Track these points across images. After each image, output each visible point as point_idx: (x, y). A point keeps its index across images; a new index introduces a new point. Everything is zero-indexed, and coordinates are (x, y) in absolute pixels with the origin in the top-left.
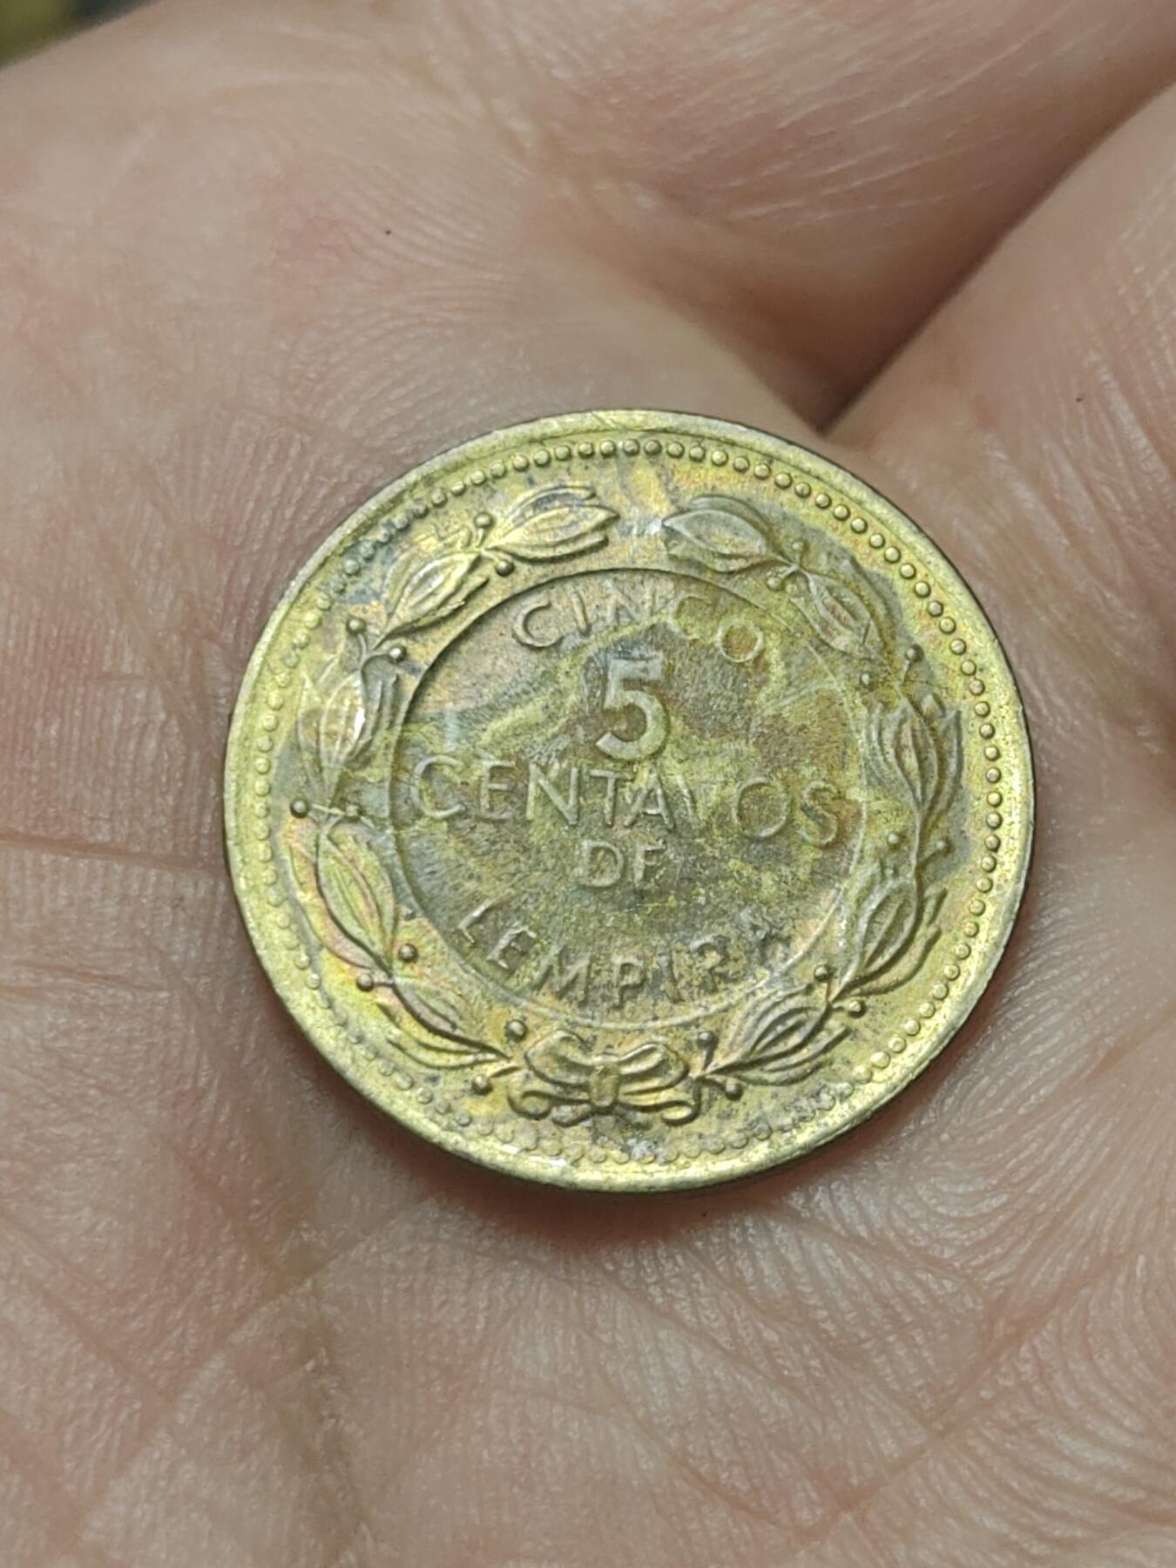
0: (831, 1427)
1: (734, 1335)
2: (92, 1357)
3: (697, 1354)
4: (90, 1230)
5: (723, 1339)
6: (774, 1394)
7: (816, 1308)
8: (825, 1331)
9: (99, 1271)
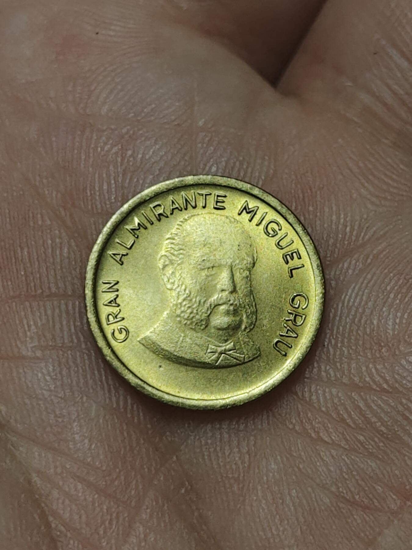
0: (394, 468)
1: (347, 440)
2: (103, 498)
3: (334, 452)
4: (90, 449)
5: (343, 443)
6: (369, 461)
7: (375, 422)
8: (381, 431)
9: (97, 463)
